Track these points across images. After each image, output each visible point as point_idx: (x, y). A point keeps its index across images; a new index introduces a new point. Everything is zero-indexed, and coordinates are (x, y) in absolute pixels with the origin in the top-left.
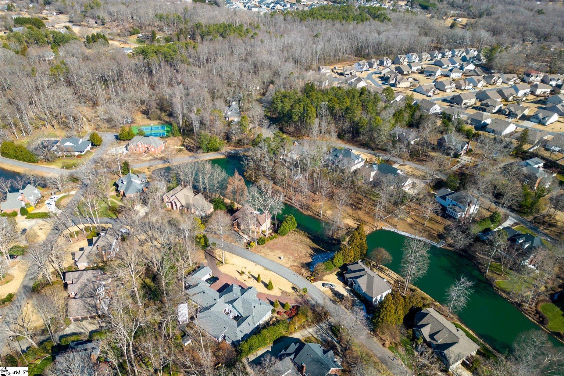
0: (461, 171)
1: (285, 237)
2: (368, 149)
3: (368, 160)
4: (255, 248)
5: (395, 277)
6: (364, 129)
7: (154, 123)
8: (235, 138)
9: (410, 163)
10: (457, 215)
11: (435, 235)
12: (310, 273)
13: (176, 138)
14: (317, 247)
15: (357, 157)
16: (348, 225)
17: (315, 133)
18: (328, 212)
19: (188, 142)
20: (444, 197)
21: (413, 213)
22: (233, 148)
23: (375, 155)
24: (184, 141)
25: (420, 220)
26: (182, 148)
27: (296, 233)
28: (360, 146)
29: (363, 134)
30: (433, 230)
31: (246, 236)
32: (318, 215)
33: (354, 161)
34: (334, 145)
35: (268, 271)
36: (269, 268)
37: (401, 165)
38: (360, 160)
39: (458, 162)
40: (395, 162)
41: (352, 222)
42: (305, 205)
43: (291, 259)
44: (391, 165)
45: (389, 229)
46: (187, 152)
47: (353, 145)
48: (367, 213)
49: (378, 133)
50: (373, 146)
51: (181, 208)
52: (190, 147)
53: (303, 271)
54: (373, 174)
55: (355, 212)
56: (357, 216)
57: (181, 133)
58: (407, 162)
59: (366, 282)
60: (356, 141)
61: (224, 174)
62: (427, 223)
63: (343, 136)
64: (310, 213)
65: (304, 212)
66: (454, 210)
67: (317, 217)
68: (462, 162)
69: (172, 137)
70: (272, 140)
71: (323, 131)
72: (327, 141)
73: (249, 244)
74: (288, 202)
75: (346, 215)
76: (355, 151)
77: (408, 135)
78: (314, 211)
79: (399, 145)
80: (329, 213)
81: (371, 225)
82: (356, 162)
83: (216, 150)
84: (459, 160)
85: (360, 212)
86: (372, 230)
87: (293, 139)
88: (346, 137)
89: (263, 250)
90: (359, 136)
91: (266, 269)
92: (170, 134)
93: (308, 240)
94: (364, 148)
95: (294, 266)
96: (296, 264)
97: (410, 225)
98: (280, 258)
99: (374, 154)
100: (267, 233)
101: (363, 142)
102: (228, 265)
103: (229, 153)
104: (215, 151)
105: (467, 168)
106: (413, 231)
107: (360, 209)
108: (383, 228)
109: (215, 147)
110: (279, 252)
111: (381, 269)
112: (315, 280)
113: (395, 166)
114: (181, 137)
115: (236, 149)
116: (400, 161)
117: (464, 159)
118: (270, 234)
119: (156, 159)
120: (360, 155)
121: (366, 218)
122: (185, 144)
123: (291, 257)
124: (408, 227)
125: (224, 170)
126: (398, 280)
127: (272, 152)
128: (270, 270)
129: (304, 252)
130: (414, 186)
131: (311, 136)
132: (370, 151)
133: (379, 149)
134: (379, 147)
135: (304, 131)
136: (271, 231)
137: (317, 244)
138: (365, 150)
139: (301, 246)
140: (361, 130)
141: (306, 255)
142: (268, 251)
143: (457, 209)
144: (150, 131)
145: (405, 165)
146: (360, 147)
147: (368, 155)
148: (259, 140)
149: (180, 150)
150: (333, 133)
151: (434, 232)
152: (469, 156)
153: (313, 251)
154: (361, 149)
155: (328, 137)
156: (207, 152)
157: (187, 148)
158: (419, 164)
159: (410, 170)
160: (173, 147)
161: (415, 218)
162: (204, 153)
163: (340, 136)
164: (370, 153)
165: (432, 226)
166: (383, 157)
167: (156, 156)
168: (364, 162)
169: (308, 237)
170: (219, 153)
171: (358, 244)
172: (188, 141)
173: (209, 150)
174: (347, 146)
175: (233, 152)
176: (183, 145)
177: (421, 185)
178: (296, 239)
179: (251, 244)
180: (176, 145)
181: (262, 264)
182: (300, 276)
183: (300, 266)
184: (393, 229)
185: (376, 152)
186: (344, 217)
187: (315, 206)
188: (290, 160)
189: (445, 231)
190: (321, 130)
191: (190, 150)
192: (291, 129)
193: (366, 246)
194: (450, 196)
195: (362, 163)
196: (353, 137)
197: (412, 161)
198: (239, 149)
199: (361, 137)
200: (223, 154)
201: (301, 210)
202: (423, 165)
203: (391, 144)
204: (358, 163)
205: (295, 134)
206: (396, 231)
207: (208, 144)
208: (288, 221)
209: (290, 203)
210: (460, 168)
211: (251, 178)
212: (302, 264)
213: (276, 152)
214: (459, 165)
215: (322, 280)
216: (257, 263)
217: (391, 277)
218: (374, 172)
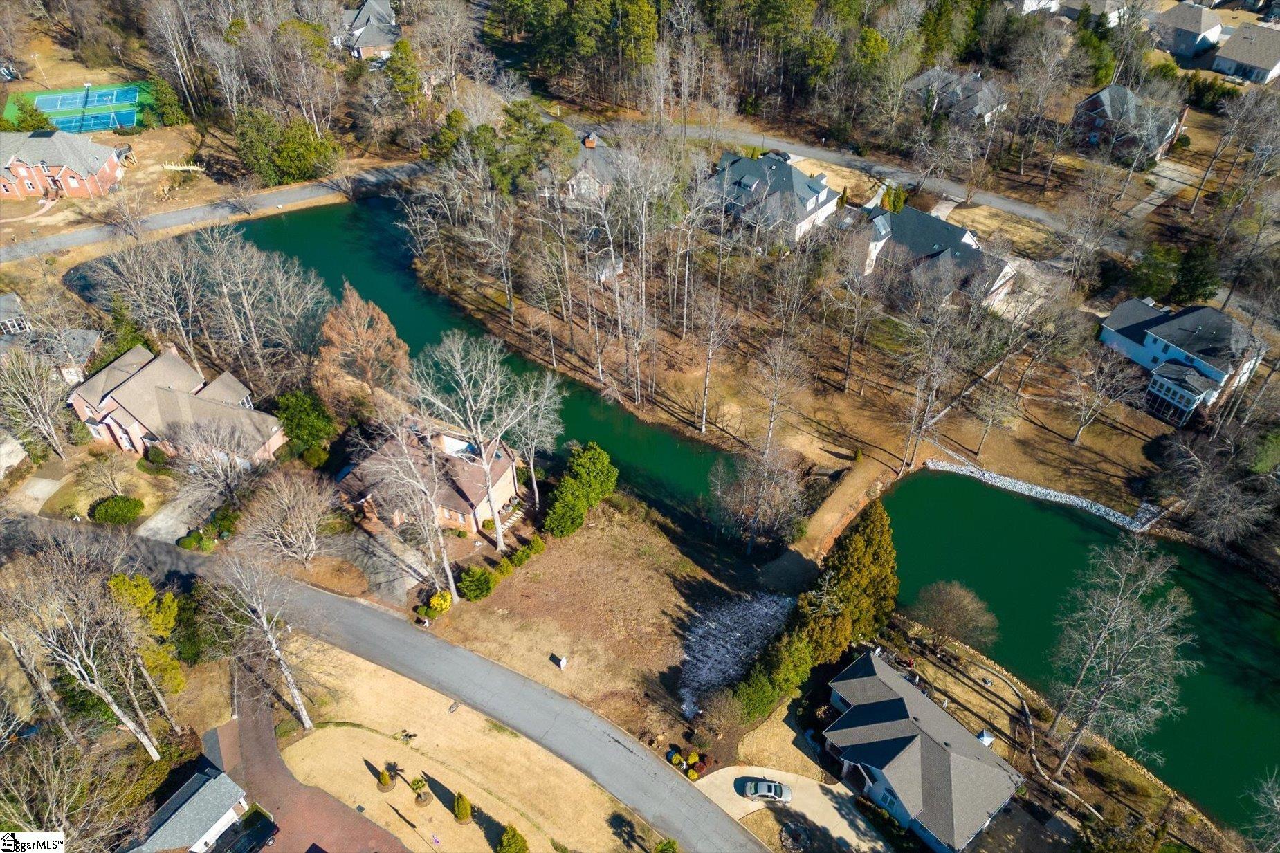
0: (1167, 222)
1: (577, 539)
2: (839, 148)
3: (848, 193)
4: (452, 616)
5: (1009, 695)
6: (827, 78)
7: (100, 78)
8: (380, 124)
9: (989, 197)
10: (1190, 402)
11: (1118, 482)
12: (680, 728)
13: (171, 133)
14: (701, 574)
15: (814, 186)
16: (802, 458)
17: (658, 97)
18: (725, 408)
19: (215, 143)
20: (1135, 333)
21: (1027, 396)
22: (377, 162)
23: (867, 170)
24: (202, 143)
25: (1054, 424)
26: (192, 168)
27: (618, 516)
28: (811, 138)
29: (824, 98)
30: (1106, 459)
31: (412, 557)
32: (691, 424)
33: (804, 201)
34: (727, 139)
35: (505, 738)
36: (508, 714)
37: (961, 206)
38: (823, 195)
39: (1150, 186)
40: (939, 197)
41: (818, 444)
42: (644, 385)
43: (602, 661)
44: (927, 208)
45: (953, 469)
46: (209, 183)
47: (789, 135)
48: (866, 404)
49: (873, 89)
50: (858, 136)
51: (148, 443)
52: (223, 162)
53: (654, 717)
54: (875, 248)
55: (822, 403)
56: (830, 419)
57: (188, 113)
58: (979, 196)
59: (918, 771)
60: (799, 122)
61: (314, 291)
62: (1083, 438)
63: (755, 105)
64: (663, 417)
65: (642, 415)
66: (1182, 383)
67: (689, 432)
68: (1163, 185)
69: (157, 130)
70: (501, 135)
71: (685, 90)
72: (701, 124)
73: (425, 596)
74: (579, 376)
75: (793, 419)
76: (803, 162)
77: (970, 93)
78: (676, 408)
79: (951, 134)
80: (732, 411)
81: (884, 457)
82: (811, 204)
83: (310, 175)
84: (1151, 178)
85: (840, 403)
86: (892, 477)
87: (585, 119)
88: (763, 108)
89: (484, 625)
90: (807, 103)
91: (499, 724)
92: (151, 119)
93: (661, 542)
94: (826, 145)
95: (613, 694)
96: (621, 685)
97: (1023, 443)
98: (555, 660)
99: (862, 169)
100: (500, 532)
101: (825, 124)
102: (330, 729)
103: (359, 182)
104: (310, 178)
105: (1186, 210)
106: (1036, 470)
107: (840, 389)
108: (931, 465)
109: (303, 165)
110: (552, 625)
111: (950, 663)
112: (704, 765)
113: (942, 212)
114: (189, 128)
115: (387, 165)
116: (958, 192)
117: (1168, 173)
118: (514, 530)
119: (85, 219)
120: (822, 176)
121: (862, 426)
122: (204, 152)
123: (599, 647)
124: (1016, 453)
125: (312, 275)
126: (1021, 711)
127: (506, 183)
128: (516, 731)
129: (651, 610)
130: (1018, 285)
131: (644, 106)
132: (849, 156)
133: (878, 148)
134: (880, 141)
135: (621, 89)
136: (519, 514)
137: (697, 562)
138: (832, 155)
139: (637, 576)
140: (816, 81)
141: (660, 627)
142: (506, 627)
143: (1192, 379)
144: (79, 107)
145: (975, 205)
146: (812, 144)
147: (845, 172)
148: (451, 136)
149: (187, 178)
150: (722, 96)
151: (1111, 469)
152: (1180, 160)
153: (688, 599)
154: (818, 151)
155: (705, 110)
156: (280, 184)
157: (209, 167)
158: (1019, 200)
159: (994, 224)
160: (158, 168)
161: (1038, 413)
162: (265, 186)
163: (746, 107)
164: (849, 165)
165: (1099, 444)
166: (898, 178)
167: (87, 209)
168: (835, 202)
169: (664, 529)
170: (320, 184)
171: (865, 582)
172: (215, 140)
173: (283, 176)
174: (771, 141)
175: (372, 179)
176: (197, 159)
177: (1038, 281)
178: (618, 544)
179: (434, 602)
180: (171, 158)
181: (479, 698)
182: (639, 747)
183: (639, 692)
184: (966, 468)
185: (868, 159)
186: (787, 427)
187: (679, 388)
188: (578, 205)
189: (1149, 464)
190: (677, 84)
191: (221, 177)
192: (576, 83)
193: (893, 580)
194: (1160, 328)
195: (832, 207)
196: (789, 105)
197: (995, 189)
198: (394, 164)
199: (817, 106)
200: (336, 187)
201: (630, 407)
202: (1034, 203)
203: (926, 133)
204: (819, 206)
205: (589, 103)
206: (977, 475)
207: (278, 152)
208: (583, 472)
209: (586, 379)
210: (1162, 210)
211: (439, 283)
212: (645, 680)
213: (523, 180)
214: (1156, 199)
215: (730, 759)
216: (460, 698)
217: (994, 697)
218: (880, 244)
